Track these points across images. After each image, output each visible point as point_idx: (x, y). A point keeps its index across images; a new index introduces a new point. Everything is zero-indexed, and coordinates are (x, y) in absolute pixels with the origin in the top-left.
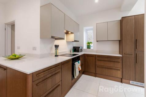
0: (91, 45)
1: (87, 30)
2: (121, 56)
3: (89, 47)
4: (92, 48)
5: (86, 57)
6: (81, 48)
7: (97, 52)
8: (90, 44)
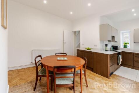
0: (128, 45)
1: (123, 33)
5: (125, 54)
6: (118, 47)
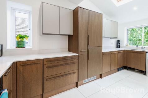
0: (26, 42)
1: (13, 10)
2: (78, 54)
3: (20, 44)
4: (27, 46)
5: (21, 68)
7: (39, 53)
8: (25, 39)
